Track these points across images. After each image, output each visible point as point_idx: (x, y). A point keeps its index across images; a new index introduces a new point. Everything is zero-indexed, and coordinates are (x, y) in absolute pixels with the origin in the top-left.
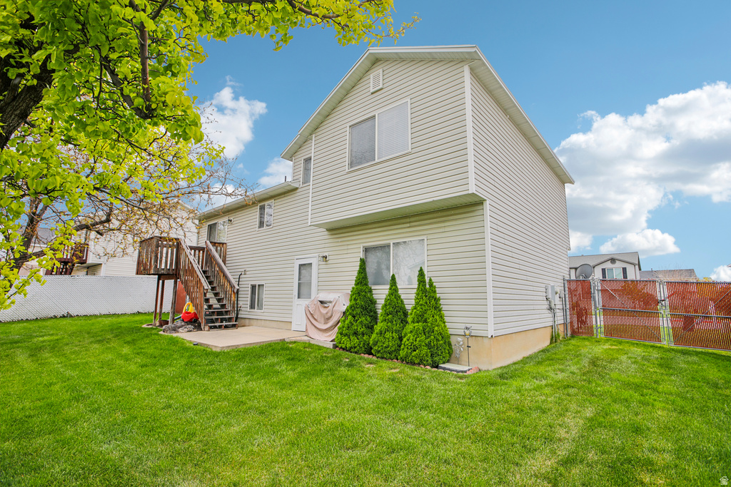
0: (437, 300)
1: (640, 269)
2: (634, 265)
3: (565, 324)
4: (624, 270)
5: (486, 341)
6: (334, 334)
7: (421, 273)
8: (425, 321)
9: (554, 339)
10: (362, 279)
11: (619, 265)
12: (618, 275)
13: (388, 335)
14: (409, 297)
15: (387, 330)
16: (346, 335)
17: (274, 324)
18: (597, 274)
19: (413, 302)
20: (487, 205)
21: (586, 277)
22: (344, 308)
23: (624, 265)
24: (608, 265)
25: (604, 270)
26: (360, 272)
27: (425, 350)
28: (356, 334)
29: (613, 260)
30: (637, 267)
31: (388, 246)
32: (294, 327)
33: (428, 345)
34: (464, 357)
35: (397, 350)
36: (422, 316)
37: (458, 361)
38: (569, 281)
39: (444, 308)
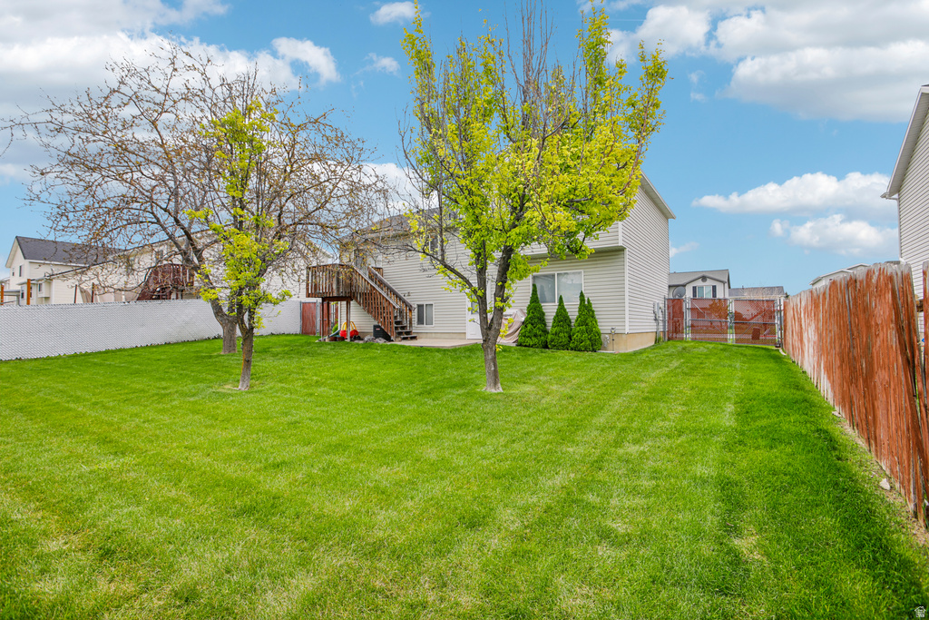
0: (593, 312)
1: (729, 287)
2: (724, 283)
3: (664, 332)
4: (714, 288)
5: (624, 336)
6: (515, 337)
7: (582, 295)
8: (587, 325)
9: (657, 341)
10: (535, 300)
11: (709, 283)
12: (707, 294)
13: (561, 335)
14: (573, 311)
15: (560, 332)
16: (528, 337)
17: (446, 336)
18: (689, 293)
19: (577, 314)
20: (627, 252)
21: (681, 296)
22: (523, 319)
23: (714, 283)
24: (699, 283)
25: (694, 288)
26: (533, 294)
27: (588, 342)
28: (535, 336)
29: (704, 278)
30: (726, 285)
31: (554, 276)
32: (468, 336)
33: (590, 339)
34: (610, 347)
35: (568, 344)
36: (585, 322)
37: (605, 349)
38: (669, 299)
39: (597, 317)
